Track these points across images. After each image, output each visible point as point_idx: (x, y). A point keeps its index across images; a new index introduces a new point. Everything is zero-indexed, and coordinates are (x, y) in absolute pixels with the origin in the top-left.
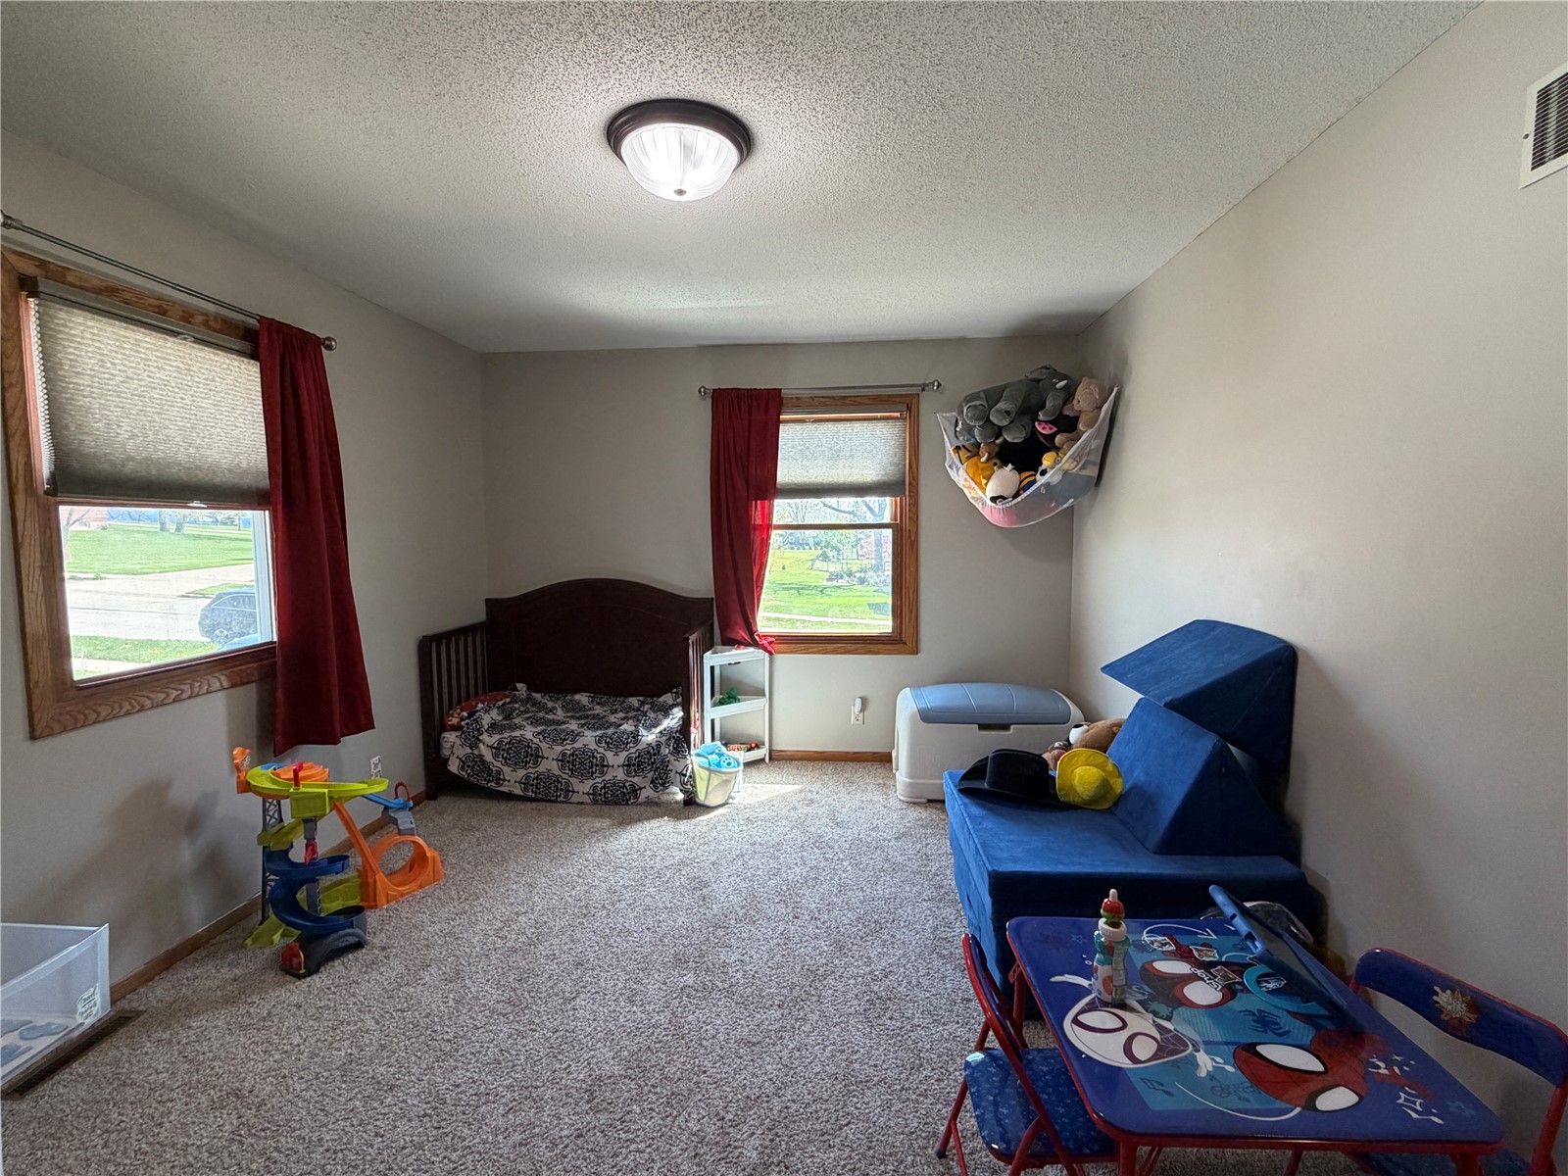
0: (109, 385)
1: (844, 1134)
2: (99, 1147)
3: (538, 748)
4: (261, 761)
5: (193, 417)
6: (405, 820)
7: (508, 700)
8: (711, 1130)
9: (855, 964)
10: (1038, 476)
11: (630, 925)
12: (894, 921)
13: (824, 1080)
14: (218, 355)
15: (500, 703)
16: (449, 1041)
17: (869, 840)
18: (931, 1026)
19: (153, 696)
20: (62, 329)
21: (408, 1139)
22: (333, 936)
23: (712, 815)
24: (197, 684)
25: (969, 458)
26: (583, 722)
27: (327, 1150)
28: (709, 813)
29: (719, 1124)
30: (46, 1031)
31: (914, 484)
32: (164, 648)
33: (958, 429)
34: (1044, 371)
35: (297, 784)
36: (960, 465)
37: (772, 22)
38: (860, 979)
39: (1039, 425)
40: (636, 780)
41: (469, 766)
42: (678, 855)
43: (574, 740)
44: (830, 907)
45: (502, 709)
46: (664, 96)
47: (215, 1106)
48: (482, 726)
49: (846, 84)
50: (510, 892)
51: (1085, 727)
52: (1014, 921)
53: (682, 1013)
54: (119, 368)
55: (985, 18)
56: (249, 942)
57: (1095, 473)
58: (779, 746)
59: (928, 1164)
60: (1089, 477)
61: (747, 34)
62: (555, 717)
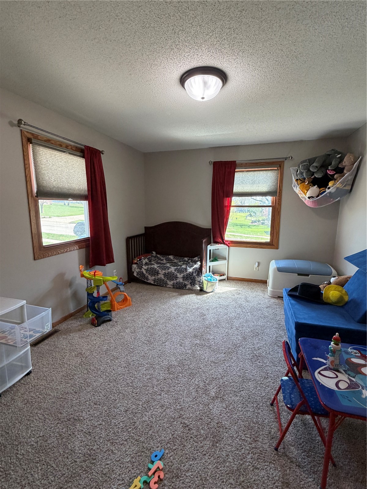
0: (49, 167)
1: (241, 393)
2: (51, 361)
3: (158, 271)
4: (86, 269)
5: (69, 175)
6: (122, 288)
7: (150, 256)
8: (201, 385)
9: (249, 344)
10: (327, 189)
11: (182, 324)
12: (263, 333)
13: (236, 377)
14: (74, 157)
15: (148, 257)
16: (132, 349)
17: (257, 307)
18: (272, 367)
19: (61, 250)
20: (38, 152)
21: (121, 372)
22: (104, 317)
23: (208, 295)
24: (71, 248)
25: (301, 183)
26: (171, 264)
27: (102, 371)
28: (207, 294)
29: (204, 383)
30: (38, 332)
31: (280, 192)
32: (65, 237)
33: (298, 173)
34: (333, 151)
35: (95, 276)
36: (297, 186)
37: (234, 36)
38: (250, 349)
39: (329, 171)
40: (186, 282)
41: (139, 275)
42: (197, 306)
43: (168, 269)
44: (243, 326)
45: (148, 259)
46: (198, 66)
47: (76, 356)
48: (143, 263)
49: (260, 54)
50: (149, 311)
51: (337, 277)
52: (302, 338)
53: (195, 351)
54: (51, 162)
55: (314, 22)
56: (84, 316)
57: (350, 188)
58: (230, 275)
59: (267, 406)
60: (348, 190)
61: (226, 41)
62: (163, 262)
